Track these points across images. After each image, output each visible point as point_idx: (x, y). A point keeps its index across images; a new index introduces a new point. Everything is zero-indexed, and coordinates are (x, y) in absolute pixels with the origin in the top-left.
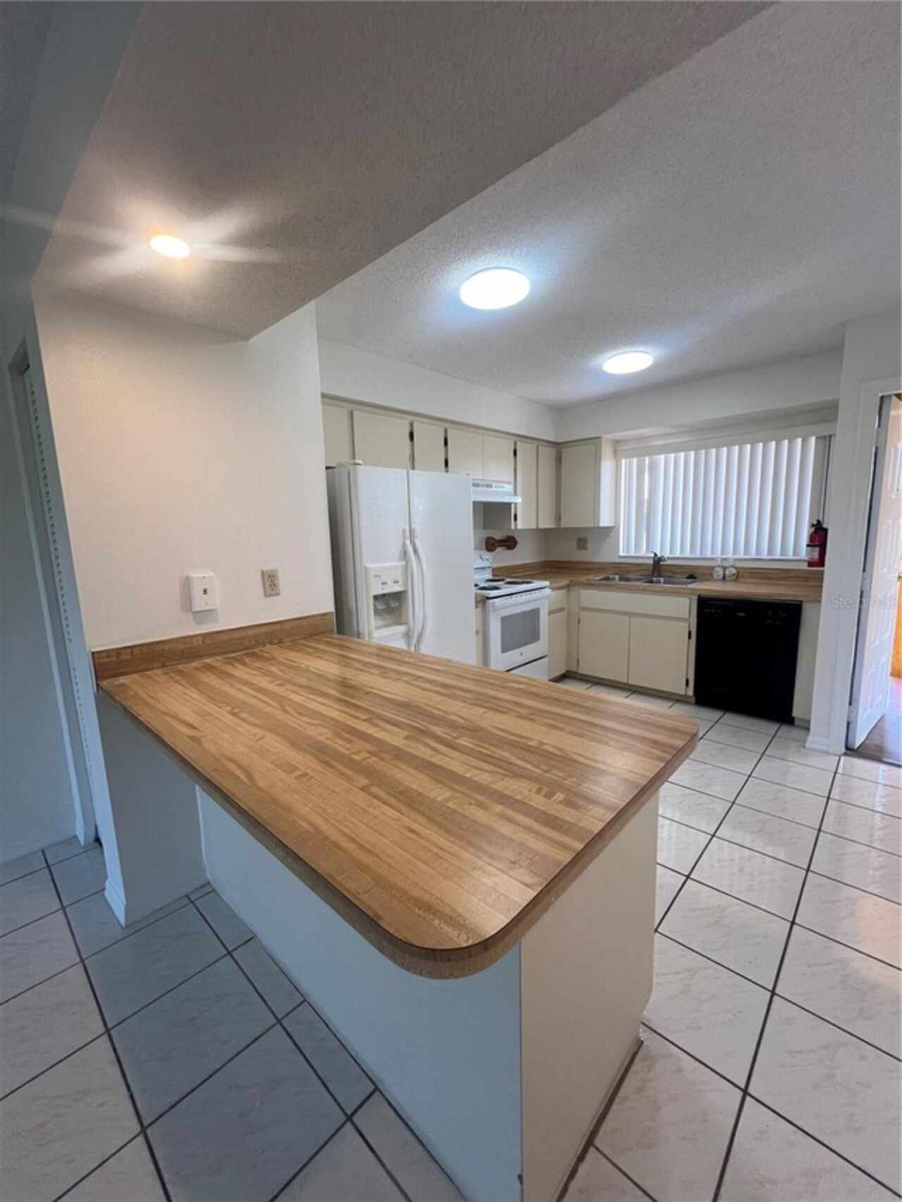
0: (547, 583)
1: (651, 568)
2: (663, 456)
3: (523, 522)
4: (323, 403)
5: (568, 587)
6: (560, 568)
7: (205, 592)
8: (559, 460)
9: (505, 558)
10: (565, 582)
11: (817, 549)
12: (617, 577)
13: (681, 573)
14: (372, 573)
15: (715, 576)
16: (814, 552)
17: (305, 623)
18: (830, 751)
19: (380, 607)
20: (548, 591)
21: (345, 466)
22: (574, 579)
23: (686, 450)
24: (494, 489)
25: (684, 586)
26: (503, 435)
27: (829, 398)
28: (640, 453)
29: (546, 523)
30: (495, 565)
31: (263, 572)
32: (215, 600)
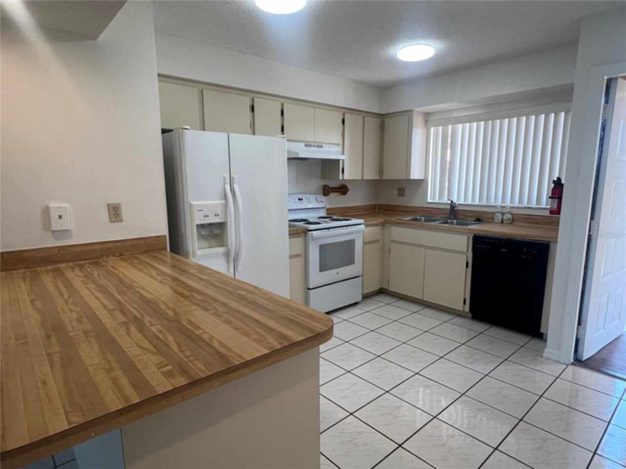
0: (362, 221)
1: (449, 212)
2: (461, 126)
3: (349, 174)
4: (159, 81)
5: (383, 224)
6: (385, 210)
7: (60, 217)
8: (382, 127)
9: (337, 201)
10: (380, 220)
11: (556, 201)
12: (423, 218)
13: (471, 217)
14: (195, 209)
15: (496, 220)
16: (554, 203)
17: (142, 242)
18: (560, 361)
19: (203, 233)
20: (363, 227)
21: (177, 130)
22: (387, 218)
23: (478, 120)
24: (324, 149)
25: (465, 227)
26: (332, 108)
27: (567, 82)
28: (444, 123)
29: (370, 175)
30: (328, 207)
31: (108, 205)
32: (68, 223)
